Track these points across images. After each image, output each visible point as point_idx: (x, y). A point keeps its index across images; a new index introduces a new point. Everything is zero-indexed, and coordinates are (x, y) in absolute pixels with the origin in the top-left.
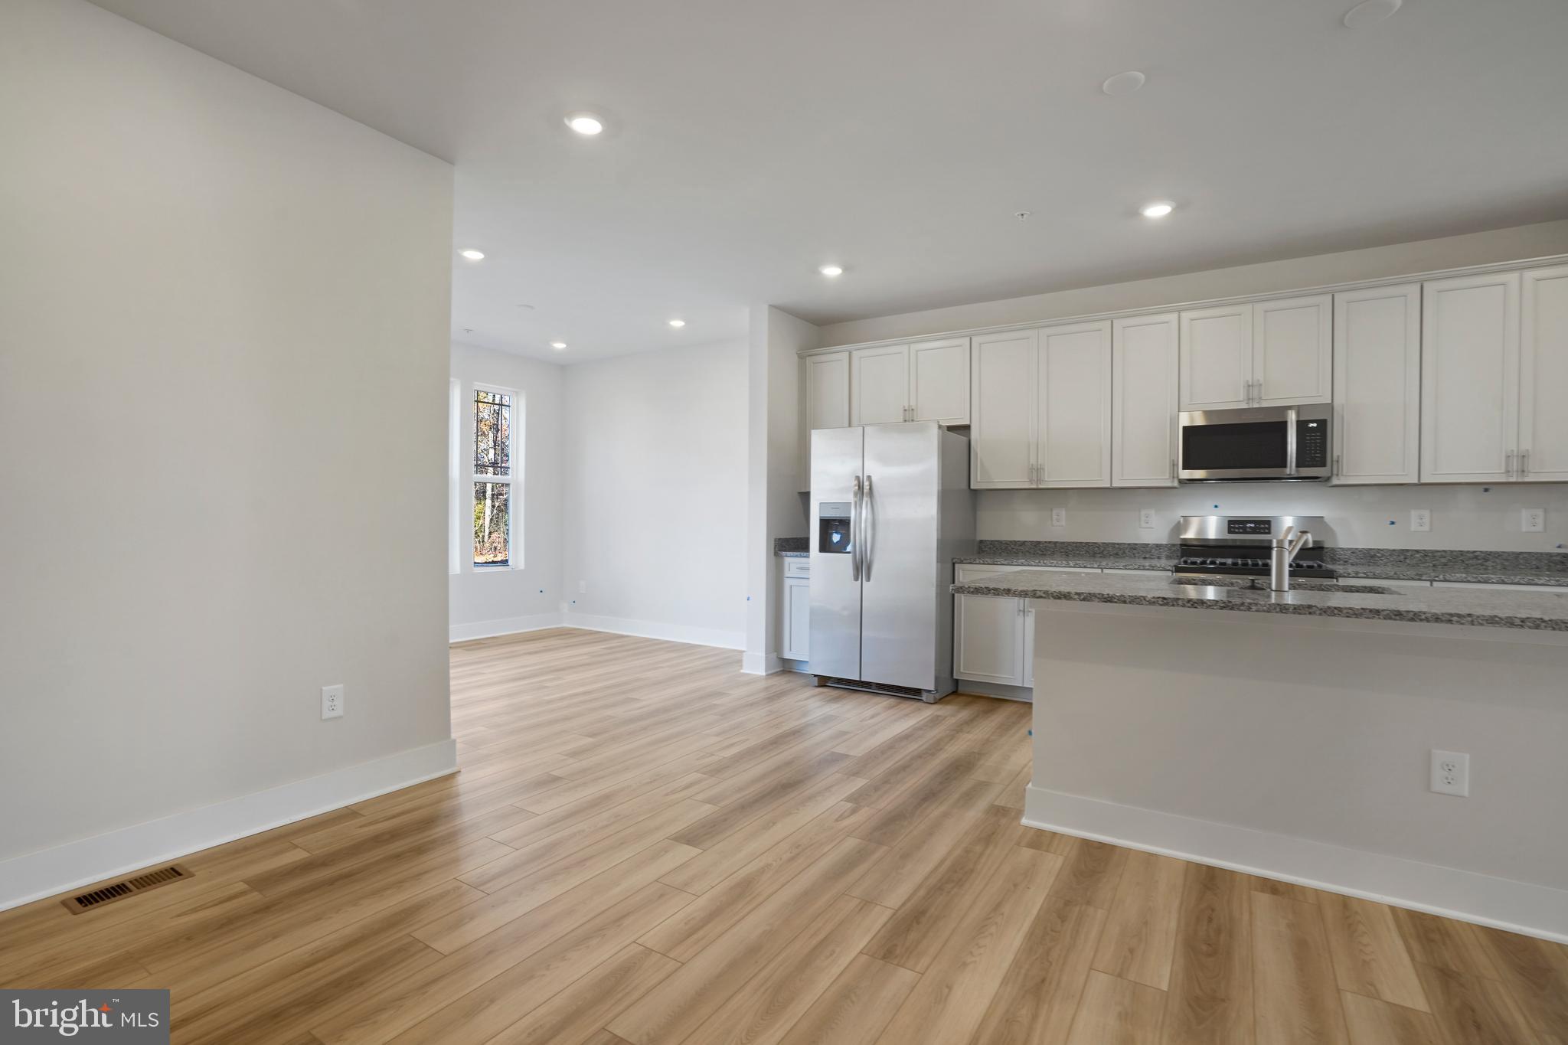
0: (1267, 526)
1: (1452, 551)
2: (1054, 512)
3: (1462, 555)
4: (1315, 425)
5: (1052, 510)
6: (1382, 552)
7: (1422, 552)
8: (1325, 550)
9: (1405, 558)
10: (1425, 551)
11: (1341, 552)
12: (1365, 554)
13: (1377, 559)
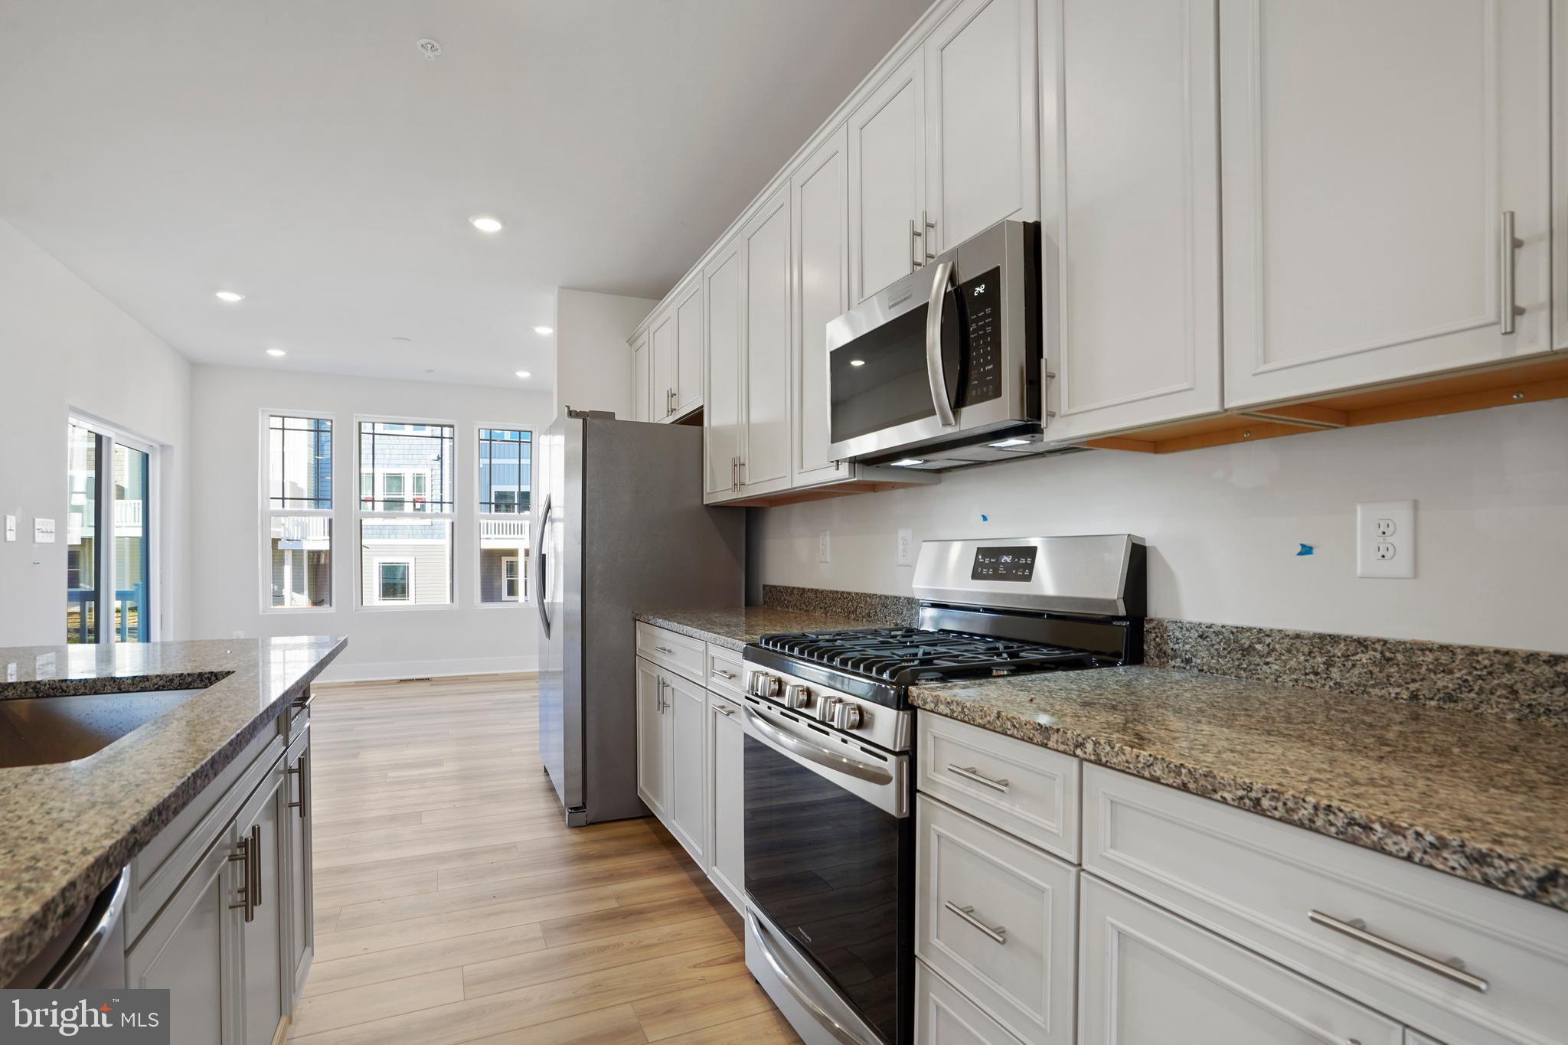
5: (819, 536)
6: (1268, 640)
7: (1378, 646)
8: (1147, 626)
9: (1329, 665)
10: (1385, 642)
11: (1177, 634)
12: (1228, 642)
13: (1258, 660)
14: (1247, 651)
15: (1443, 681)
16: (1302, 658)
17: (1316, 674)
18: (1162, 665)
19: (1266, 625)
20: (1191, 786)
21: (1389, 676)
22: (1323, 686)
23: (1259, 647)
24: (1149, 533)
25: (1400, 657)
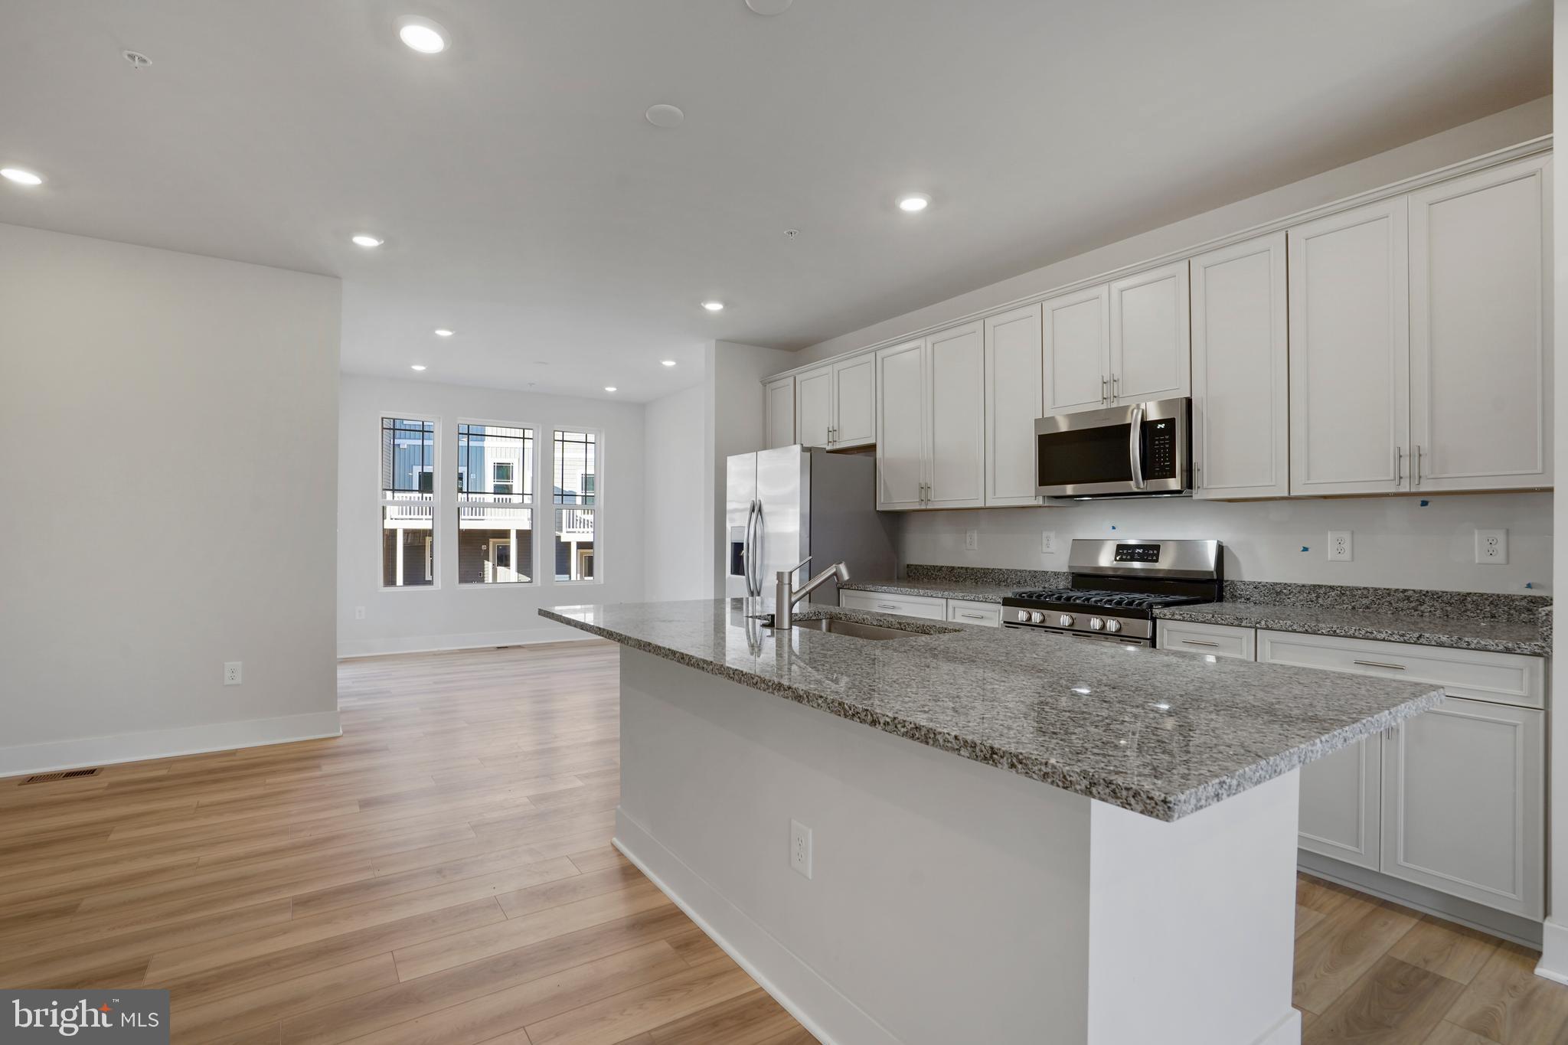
0: (1155, 552)
1: (1376, 589)
2: (968, 535)
3: (1389, 595)
4: (1163, 426)
5: (966, 533)
6: (1289, 588)
7: (1339, 589)
8: (1225, 584)
9: (1318, 597)
10: (1342, 587)
11: (1243, 587)
12: (1269, 590)
13: (1284, 597)
14: (1278, 593)
15: (1365, 601)
16: (1305, 595)
17: (1312, 601)
18: (1234, 601)
19: (1288, 582)
20: (1309, 630)
21: (1343, 601)
22: (1315, 606)
23: (1285, 591)
24: (1227, 539)
25: (1348, 592)
